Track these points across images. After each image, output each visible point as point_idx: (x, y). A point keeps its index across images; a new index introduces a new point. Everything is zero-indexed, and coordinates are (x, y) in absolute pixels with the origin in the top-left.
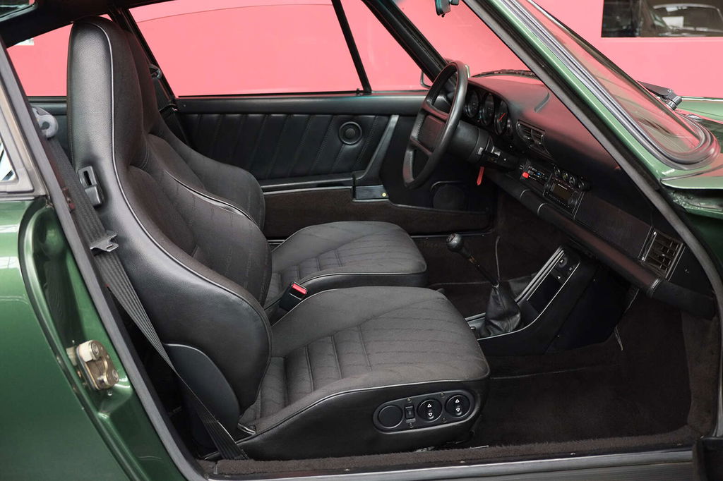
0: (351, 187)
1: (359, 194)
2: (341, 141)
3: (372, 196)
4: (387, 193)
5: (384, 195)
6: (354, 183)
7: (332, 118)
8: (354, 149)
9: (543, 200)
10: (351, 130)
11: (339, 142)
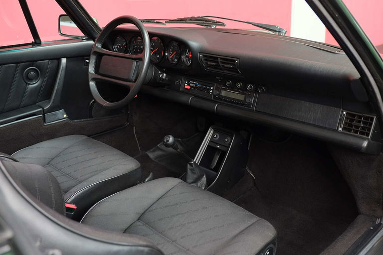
0: (41, 115)
1: (47, 119)
2: (26, 82)
3: (56, 118)
4: (67, 114)
5: (65, 116)
6: (43, 112)
7: (16, 67)
8: (37, 87)
9: (216, 102)
10: (32, 73)
11: (25, 84)
